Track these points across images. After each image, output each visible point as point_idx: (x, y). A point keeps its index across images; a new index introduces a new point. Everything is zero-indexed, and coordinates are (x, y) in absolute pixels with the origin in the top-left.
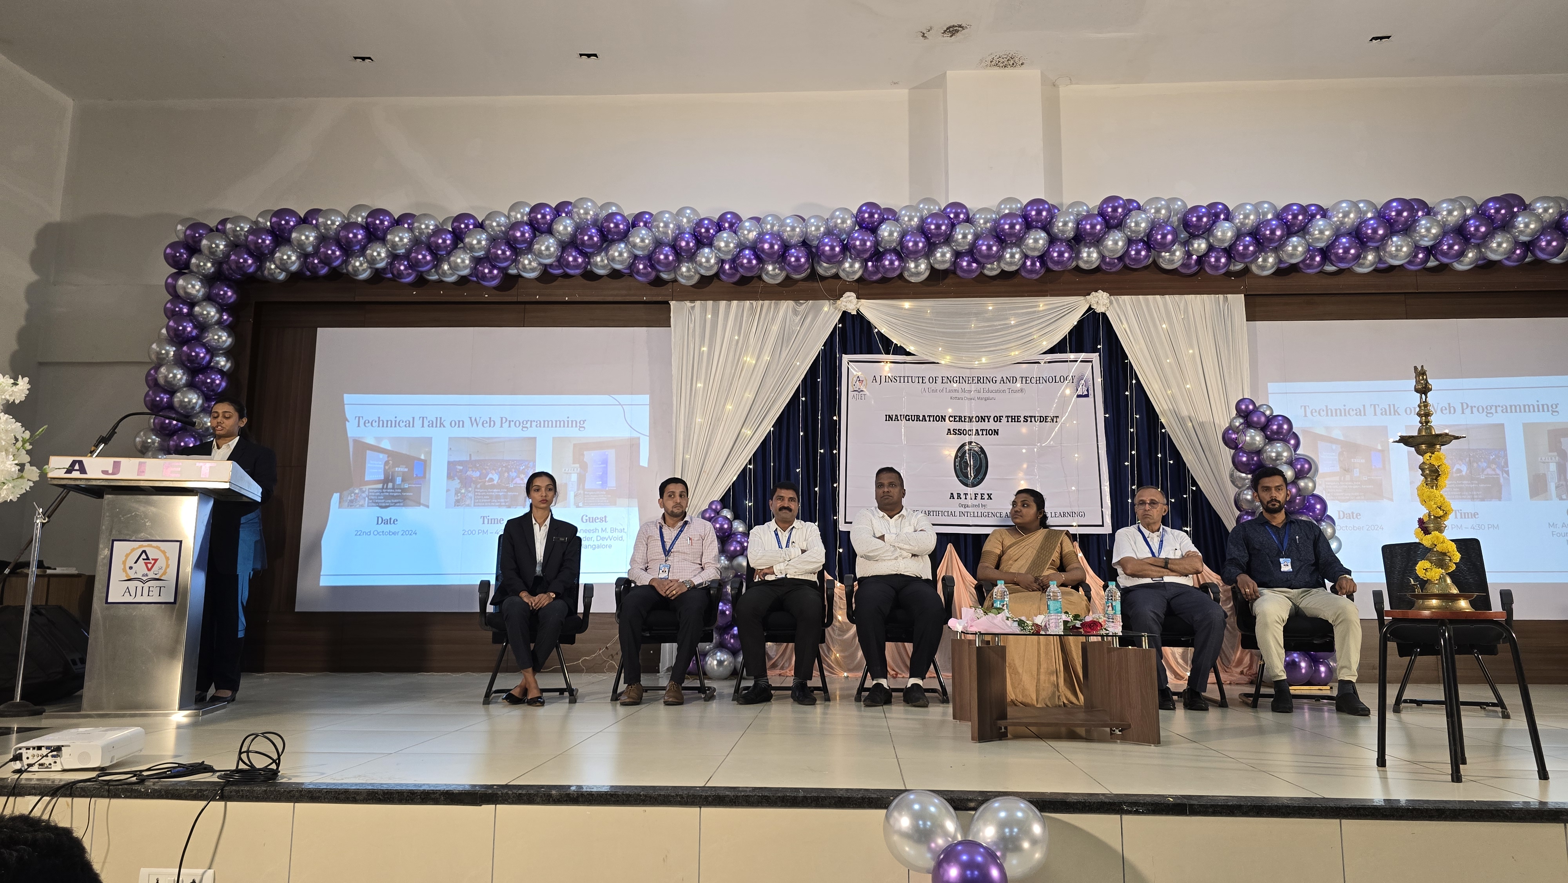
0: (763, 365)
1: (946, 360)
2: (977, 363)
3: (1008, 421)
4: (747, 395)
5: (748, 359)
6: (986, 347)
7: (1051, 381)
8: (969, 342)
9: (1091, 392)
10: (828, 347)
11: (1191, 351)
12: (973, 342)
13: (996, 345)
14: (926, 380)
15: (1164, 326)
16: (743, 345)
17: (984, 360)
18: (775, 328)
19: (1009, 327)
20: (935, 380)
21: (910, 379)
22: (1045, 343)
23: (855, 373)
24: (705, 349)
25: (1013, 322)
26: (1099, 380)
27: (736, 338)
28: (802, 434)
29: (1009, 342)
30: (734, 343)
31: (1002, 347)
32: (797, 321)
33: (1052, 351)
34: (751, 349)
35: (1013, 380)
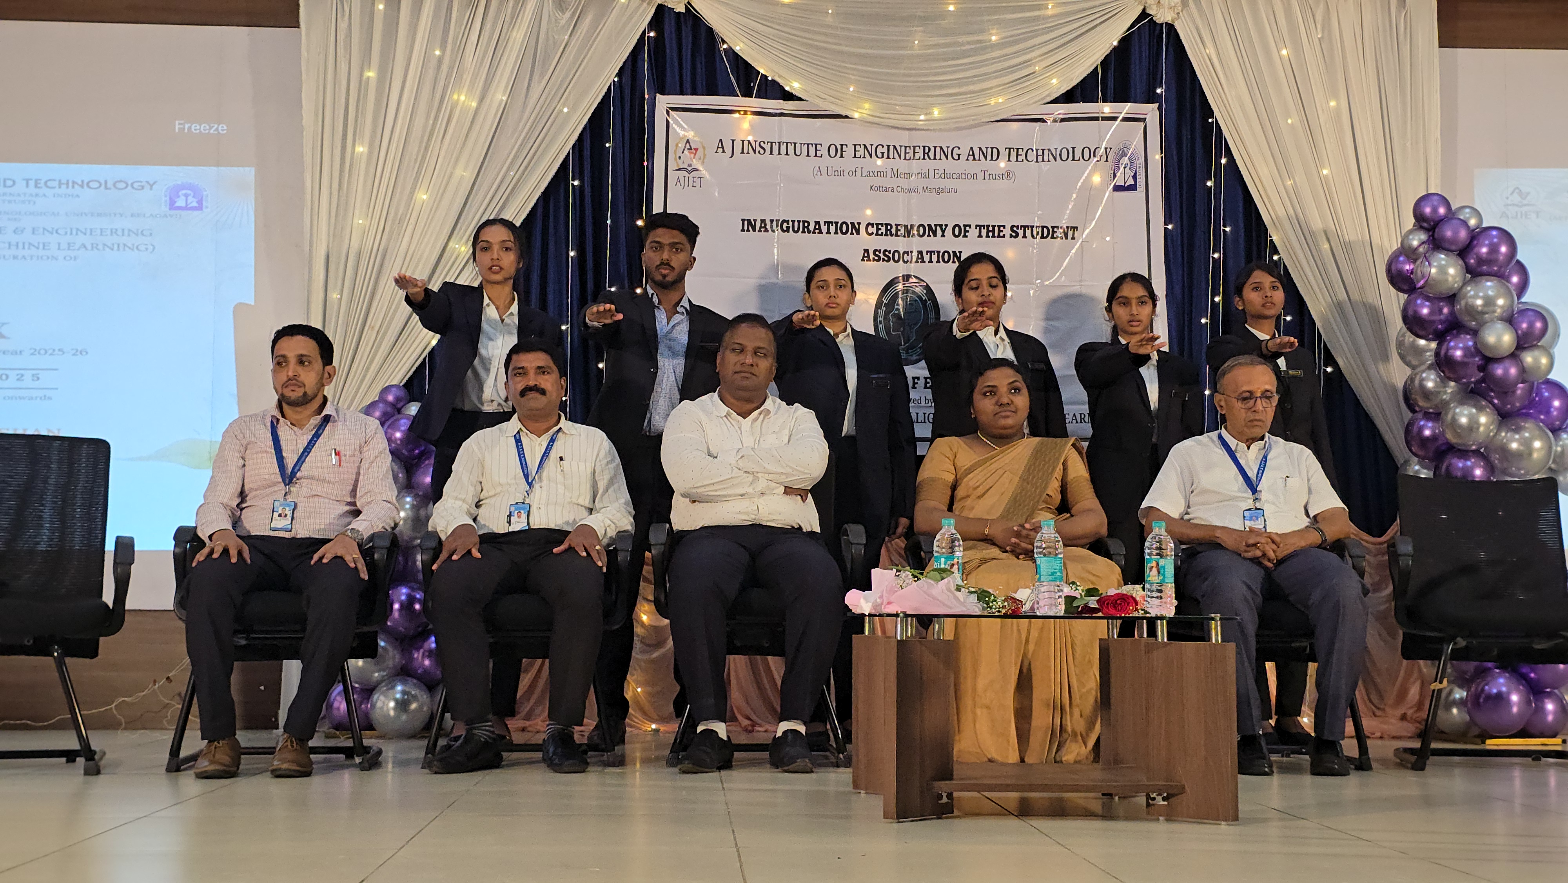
0: (493, 111)
1: (862, 111)
2: (922, 117)
3: (980, 236)
4: (459, 172)
5: (463, 98)
6: (941, 87)
7: (1064, 157)
8: (909, 75)
9: (1141, 180)
10: (627, 79)
11: (1333, 104)
12: (916, 75)
13: (961, 82)
14: (823, 151)
15: (1284, 52)
16: (451, 68)
17: (936, 113)
18: (518, 36)
19: (986, 47)
20: (840, 150)
21: (791, 148)
22: (1054, 81)
23: (682, 133)
24: (371, 74)
25: (994, 38)
26: (1156, 157)
27: (438, 53)
28: (572, 254)
29: (986, 77)
30: (433, 63)
31: (971, 88)
32: (563, 22)
33: (1068, 97)
34: (467, 77)
35: (994, 154)
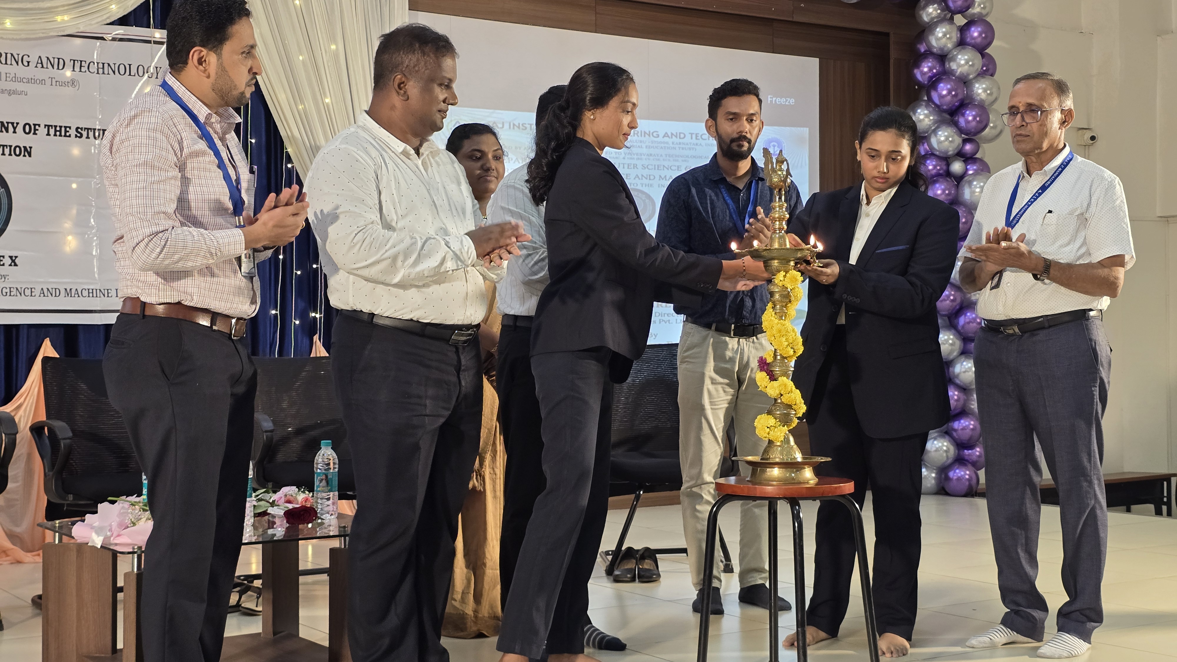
3: (48, 134)
7: (122, 72)
22: (113, 7)
33: (123, 21)
35: (60, 64)
